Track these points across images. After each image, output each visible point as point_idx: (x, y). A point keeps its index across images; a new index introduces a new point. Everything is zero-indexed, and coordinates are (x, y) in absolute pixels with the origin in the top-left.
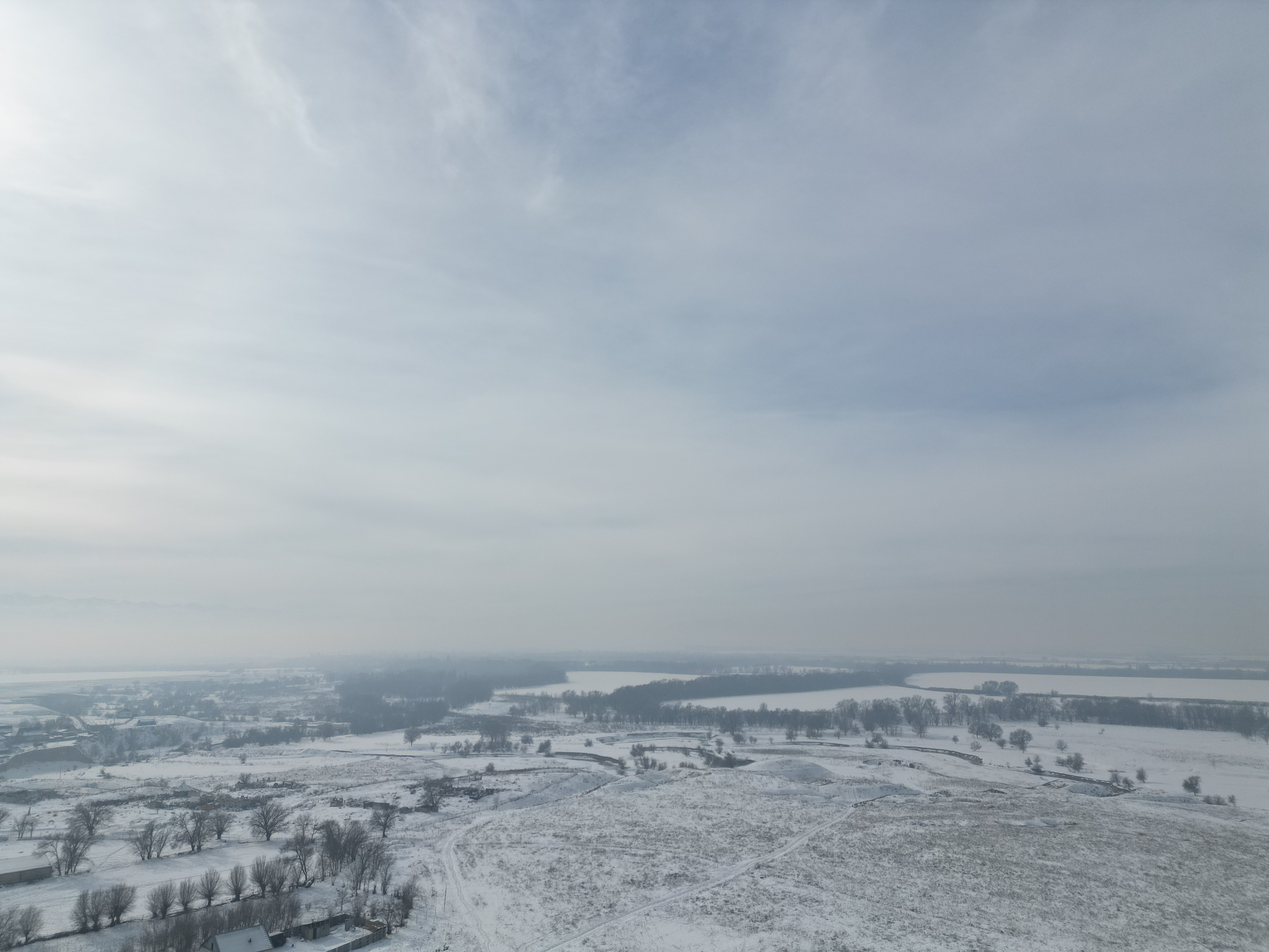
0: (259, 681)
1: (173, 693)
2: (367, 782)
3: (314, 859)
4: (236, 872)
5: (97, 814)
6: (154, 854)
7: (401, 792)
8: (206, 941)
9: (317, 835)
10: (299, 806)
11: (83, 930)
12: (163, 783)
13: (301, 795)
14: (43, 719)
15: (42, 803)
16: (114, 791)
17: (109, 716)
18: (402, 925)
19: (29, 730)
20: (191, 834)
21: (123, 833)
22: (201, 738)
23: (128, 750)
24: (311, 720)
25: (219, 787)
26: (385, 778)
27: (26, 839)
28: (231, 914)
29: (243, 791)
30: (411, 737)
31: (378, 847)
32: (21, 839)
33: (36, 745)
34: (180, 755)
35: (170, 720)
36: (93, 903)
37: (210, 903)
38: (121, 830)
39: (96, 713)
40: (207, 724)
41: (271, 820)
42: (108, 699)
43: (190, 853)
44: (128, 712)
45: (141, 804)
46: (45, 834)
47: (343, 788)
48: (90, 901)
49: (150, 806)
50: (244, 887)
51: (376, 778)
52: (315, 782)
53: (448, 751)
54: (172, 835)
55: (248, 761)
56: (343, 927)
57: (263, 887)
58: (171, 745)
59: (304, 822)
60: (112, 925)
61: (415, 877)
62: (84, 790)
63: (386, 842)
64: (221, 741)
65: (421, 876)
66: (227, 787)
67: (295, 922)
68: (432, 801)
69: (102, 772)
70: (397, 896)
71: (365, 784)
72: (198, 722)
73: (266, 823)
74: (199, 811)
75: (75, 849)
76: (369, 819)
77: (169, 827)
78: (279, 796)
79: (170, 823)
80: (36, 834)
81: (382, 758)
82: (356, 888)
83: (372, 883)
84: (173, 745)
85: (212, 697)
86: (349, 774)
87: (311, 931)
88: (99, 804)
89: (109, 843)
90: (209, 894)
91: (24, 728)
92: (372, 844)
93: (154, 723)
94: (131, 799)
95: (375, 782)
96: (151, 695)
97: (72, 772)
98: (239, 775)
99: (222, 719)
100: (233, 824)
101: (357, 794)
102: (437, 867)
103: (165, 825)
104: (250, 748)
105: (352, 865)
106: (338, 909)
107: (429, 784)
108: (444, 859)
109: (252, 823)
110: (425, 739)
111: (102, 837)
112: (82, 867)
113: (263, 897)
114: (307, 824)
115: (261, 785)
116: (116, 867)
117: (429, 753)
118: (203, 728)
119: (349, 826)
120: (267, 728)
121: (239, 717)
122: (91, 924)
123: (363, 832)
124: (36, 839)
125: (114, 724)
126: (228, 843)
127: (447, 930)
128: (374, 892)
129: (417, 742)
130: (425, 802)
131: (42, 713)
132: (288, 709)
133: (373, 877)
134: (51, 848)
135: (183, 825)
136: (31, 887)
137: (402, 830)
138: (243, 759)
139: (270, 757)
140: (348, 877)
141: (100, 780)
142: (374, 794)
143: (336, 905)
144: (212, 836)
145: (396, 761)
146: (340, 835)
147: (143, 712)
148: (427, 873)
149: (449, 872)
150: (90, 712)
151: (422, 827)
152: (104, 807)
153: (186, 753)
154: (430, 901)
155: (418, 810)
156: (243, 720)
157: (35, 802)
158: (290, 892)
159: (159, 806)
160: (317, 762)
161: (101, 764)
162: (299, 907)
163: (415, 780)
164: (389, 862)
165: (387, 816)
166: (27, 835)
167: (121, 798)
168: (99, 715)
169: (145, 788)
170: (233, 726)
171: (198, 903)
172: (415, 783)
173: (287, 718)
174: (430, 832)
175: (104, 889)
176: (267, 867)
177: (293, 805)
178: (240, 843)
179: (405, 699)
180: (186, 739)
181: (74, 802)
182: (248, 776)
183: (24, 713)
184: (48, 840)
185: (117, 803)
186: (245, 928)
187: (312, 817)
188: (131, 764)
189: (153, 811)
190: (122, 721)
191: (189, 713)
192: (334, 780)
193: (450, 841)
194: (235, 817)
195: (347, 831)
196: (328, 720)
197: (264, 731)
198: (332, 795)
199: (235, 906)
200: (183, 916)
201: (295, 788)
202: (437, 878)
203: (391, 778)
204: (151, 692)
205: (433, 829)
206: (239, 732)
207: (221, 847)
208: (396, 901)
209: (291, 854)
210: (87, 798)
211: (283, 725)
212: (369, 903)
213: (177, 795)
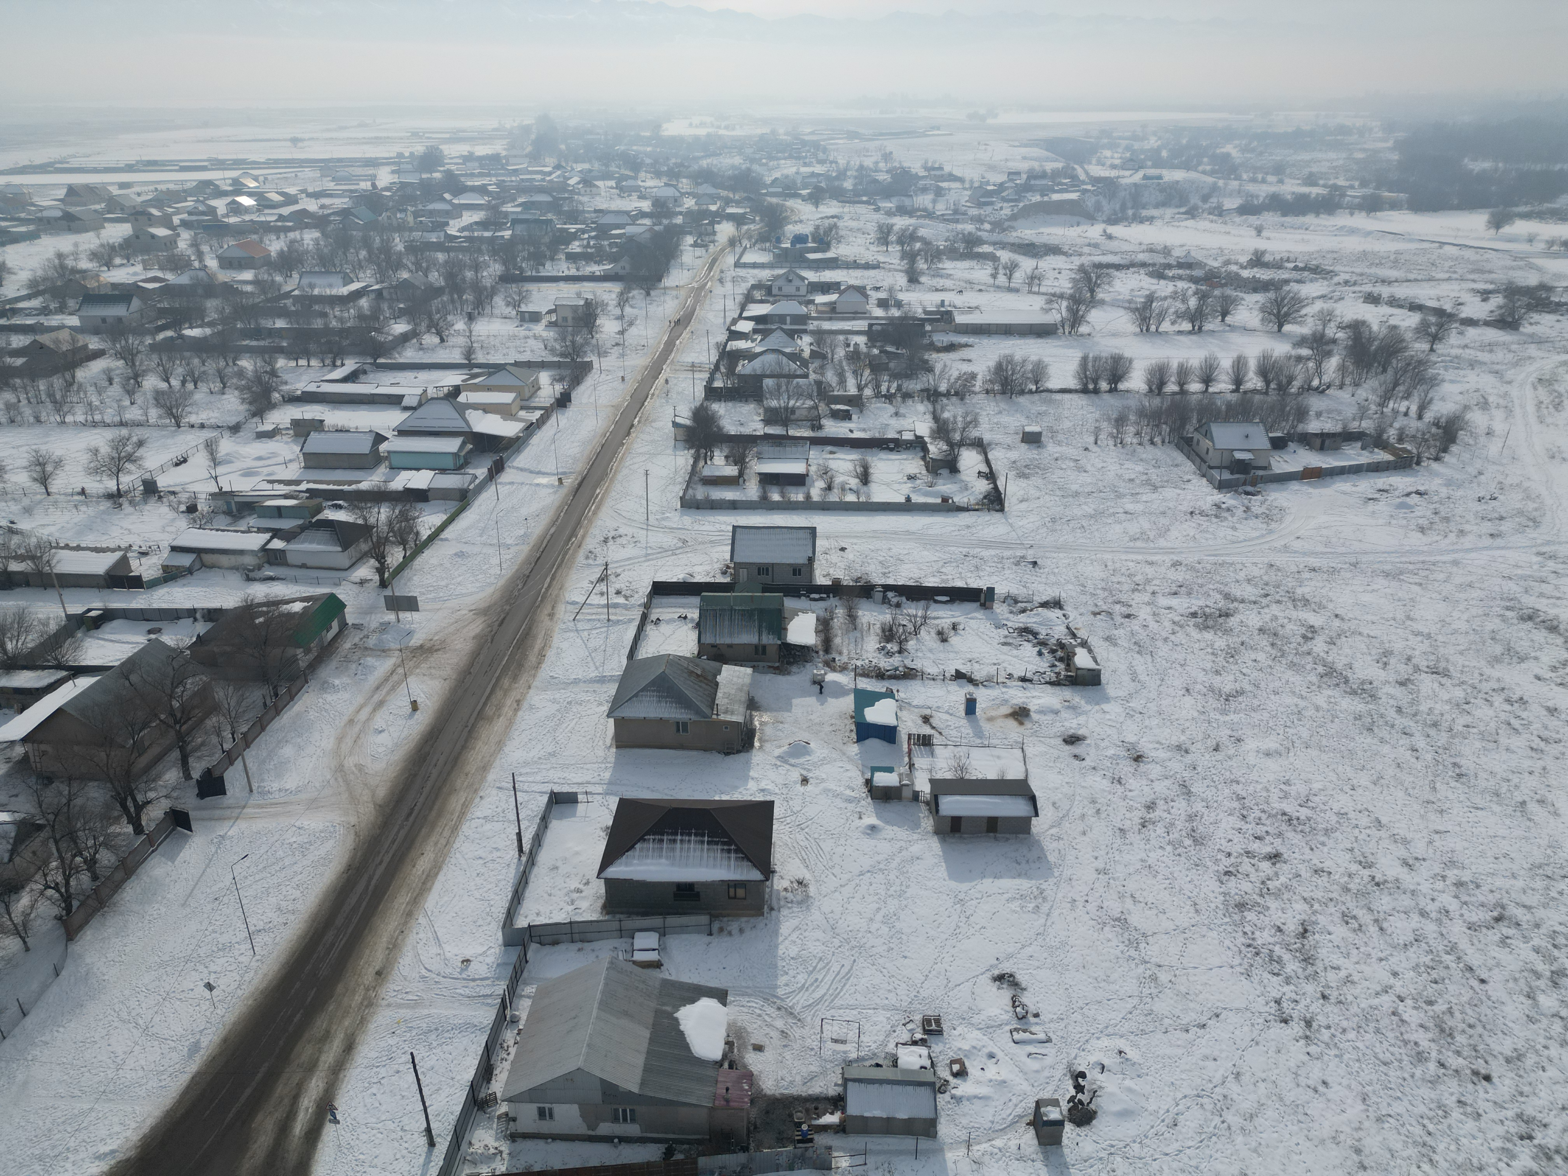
0: (1290, 130)
1: (1184, 142)
2: (1419, 277)
3: (1333, 363)
4: (1239, 362)
5: (1098, 277)
6: (1153, 328)
7: (1466, 297)
8: (1200, 427)
9: (1340, 335)
10: (1323, 297)
11: (1084, 391)
12: (1166, 251)
13: (1326, 283)
14: (1049, 166)
15: (1047, 258)
16: (1116, 253)
17: (1114, 167)
18: (1437, 459)
19: (1036, 177)
20: (1193, 311)
21: (1123, 301)
22: (1212, 200)
23: (1132, 208)
24: (1352, 187)
25: (1228, 263)
26: (1446, 276)
27: (1035, 293)
28: (1229, 405)
29: (1255, 270)
30: (1497, 223)
31: (1420, 362)
32: (1030, 292)
33: (1042, 196)
34: (1187, 219)
35: (1178, 175)
36: (1093, 366)
37: (1207, 389)
38: (1121, 297)
39: (1100, 163)
40: (1221, 183)
41: (1285, 309)
42: (1112, 146)
43: (1190, 333)
44: (1133, 163)
45: (1142, 271)
46: (1051, 290)
47: (1383, 281)
48: (1090, 364)
49: (1151, 275)
50: (1246, 379)
51: (1433, 274)
52: (1347, 269)
53: (1555, 248)
54: (1172, 310)
55: (1265, 233)
56: (1359, 444)
57: (1268, 383)
58: (1177, 207)
59: (1326, 318)
60: (1110, 391)
61: (1466, 408)
62: (1086, 250)
63: (1434, 358)
64: (1235, 206)
65: (1476, 408)
66: (1236, 263)
67: (1301, 428)
68: (1512, 314)
69: (1105, 231)
70: (1437, 424)
71: (1416, 280)
72: (1210, 180)
73: (1279, 312)
74: (1204, 288)
75: (1078, 311)
76: (1414, 326)
77: (1169, 300)
78: (1299, 281)
79: (1171, 297)
80: (1043, 289)
81: (1447, 247)
82: (1382, 405)
83: (1405, 403)
84: (1180, 206)
85: (1229, 149)
86: (1395, 264)
87: (1318, 442)
88: (1099, 266)
89: (1109, 309)
90: (1207, 380)
91: (1032, 175)
92: (1412, 356)
93: (1160, 177)
94: (1131, 265)
95: (1430, 280)
96: (1159, 142)
97: (1075, 228)
98: (1252, 250)
99: (1238, 178)
100: (1240, 307)
101: (1402, 292)
102: (1502, 402)
103: (1165, 298)
104: (1269, 218)
105: (1382, 378)
106: (1356, 424)
107: (1512, 291)
108: (1514, 392)
109: (1263, 310)
110: (1520, 227)
111: (1102, 302)
112: (1083, 329)
113: (1266, 393)
114: (1330, 320)
115: (1278, 265)
116: (1114, 335)
117: (1524, 247)
118: (1214, 188)
119: (1384, 331)
120: (1293, 193)
121: (1260, 176)
122: (1091, 386)
123: (1403, 341)
124: (1043, 294)
125: (1118, 177)
126: (1232, 328)
127: (1500, 478)
128: (1406, 414)
129: (1507, 230)
130: (1502, 315)
131: (1047, 159)
132: (1323, 170)
133: (1407, 396)
134: (1056, 306)
135: (1184, 300)
136: (1040, 341)
137: (1459, 347)
138: (1259, 231)
139: (1292, 231)
140: (1374, 391)
141: (1102, 240)
142: (1426, 294)
143: (1354, 419)
144: (1216, 317)
145: (1468, 254)
146: (1371, 340)
147: (1149, 163)
148: (1484, 405)
149: (1517, 411)
150: (1094, 161)
151: (1490, 347)
152: (1105, 271)
153: (1193, 217)
154: (1483, 440)
155: (1487, 324)
156: (1264, 181)
157: (1042, 257)
158: (1299, 394)
159: (1161, 276)
160: (1352, 244)
161: (1104, 222)
162: (1307, 412)
163: (1491, 283)
164: (1434, 382)
165: (1440, 326)
166: (1035, 289)
167: (1122, 262)
168: (1103, 165)
169: (1146, 254)
170: (1251, 188)
171: (1195, 387)
172: (1491, 287)
173: (1321, 182)
174: (1500, 355)
175: (1104, 355)
176: (1275, 362)
177: (1315, 295)
178: (1245, 329)
179: (1500, 165)
180: (1195, 200)
181: (1077, 261)
182: (1263, 253)
183: (1031, 159)
184: (1054, 297)
185: (1118, 267)
186: (1243, 422)
187: (1337, 313)
188: (1133, 225)
189: (1154, 281)
190: (1128, 173)
191: (1200, 168)
192: (1373, 270)
193: (1531, 371)
194: (1243, 299)
195: (1381, 336)
196: (1378, 188)
197: (1289, 197)
198: (1368, 288)
199: (1234, 398)
200: (1178, 397)
201: (1319, 273)
202: (1499, 414)
203: (1454, 276)
204: (1160, 138)
205: (1505, 351)
206: (1257, 197)
207: (1224, 331)
208: (1434, 430)
209: (1305, 352)
210: (1090, 258)
211: (1315, 191)
212: (1397, 425)
213: (1180, 265)
